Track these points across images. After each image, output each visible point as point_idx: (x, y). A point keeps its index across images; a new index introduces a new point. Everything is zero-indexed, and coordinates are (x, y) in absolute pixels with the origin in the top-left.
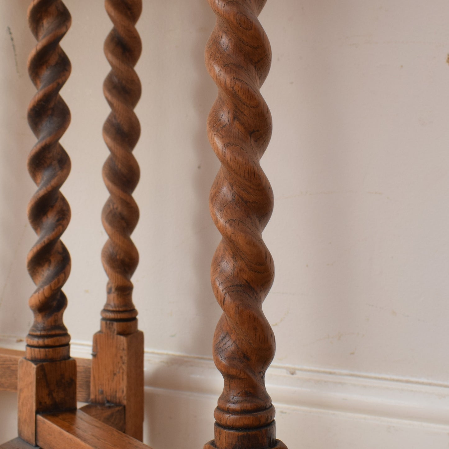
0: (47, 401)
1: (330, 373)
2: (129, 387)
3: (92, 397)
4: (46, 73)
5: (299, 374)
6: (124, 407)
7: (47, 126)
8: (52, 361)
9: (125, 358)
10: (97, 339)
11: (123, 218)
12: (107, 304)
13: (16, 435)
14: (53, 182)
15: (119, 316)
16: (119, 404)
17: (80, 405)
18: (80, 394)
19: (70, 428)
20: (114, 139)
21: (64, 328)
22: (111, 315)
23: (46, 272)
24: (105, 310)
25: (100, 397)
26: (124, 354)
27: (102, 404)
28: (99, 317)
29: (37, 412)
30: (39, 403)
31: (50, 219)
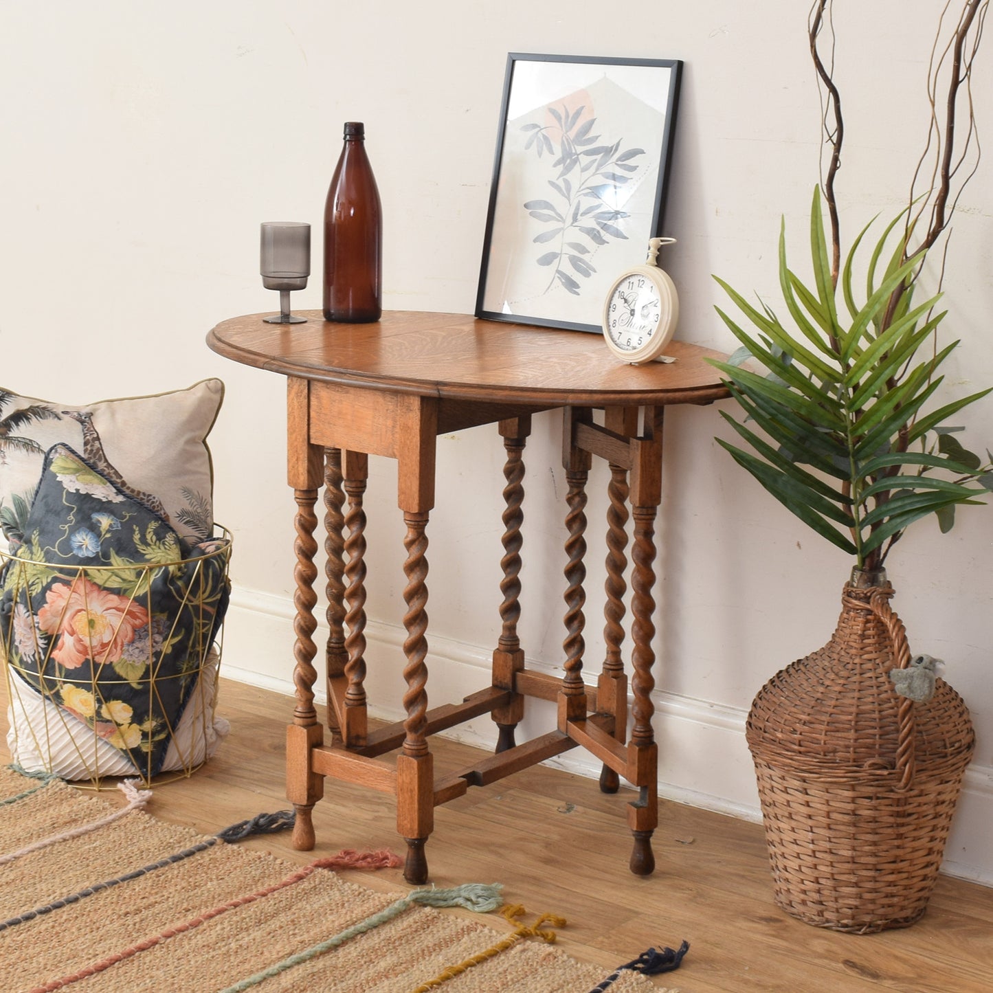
0: (572, 714)
1: (733, 709)
2: (618, 707)
3: (597, 710)
4: (575, 553)
5: (715, 707)
6: (614, 718)
7: (576, 577)
8: (575, 695)
9: (615, 691)
10: (601, 678)
11: (616, 613)
12: (606, 660)
13: (556, 729)
14: (577, 608)
15: (612, 667)
16: (611, 716)
17: (589, 714)
18: (589, 706)
19: (583, 728)
20: (612, 569)
21: (581, 679)
22: (608, 667)
23: (573, 650)
24: (605, 663)
25: (601, 711)
26: (615, 688)
27: (602, 715)
28: (602, 666)
29: (568, 719)
30: (568, 715)
31: (575, 624)
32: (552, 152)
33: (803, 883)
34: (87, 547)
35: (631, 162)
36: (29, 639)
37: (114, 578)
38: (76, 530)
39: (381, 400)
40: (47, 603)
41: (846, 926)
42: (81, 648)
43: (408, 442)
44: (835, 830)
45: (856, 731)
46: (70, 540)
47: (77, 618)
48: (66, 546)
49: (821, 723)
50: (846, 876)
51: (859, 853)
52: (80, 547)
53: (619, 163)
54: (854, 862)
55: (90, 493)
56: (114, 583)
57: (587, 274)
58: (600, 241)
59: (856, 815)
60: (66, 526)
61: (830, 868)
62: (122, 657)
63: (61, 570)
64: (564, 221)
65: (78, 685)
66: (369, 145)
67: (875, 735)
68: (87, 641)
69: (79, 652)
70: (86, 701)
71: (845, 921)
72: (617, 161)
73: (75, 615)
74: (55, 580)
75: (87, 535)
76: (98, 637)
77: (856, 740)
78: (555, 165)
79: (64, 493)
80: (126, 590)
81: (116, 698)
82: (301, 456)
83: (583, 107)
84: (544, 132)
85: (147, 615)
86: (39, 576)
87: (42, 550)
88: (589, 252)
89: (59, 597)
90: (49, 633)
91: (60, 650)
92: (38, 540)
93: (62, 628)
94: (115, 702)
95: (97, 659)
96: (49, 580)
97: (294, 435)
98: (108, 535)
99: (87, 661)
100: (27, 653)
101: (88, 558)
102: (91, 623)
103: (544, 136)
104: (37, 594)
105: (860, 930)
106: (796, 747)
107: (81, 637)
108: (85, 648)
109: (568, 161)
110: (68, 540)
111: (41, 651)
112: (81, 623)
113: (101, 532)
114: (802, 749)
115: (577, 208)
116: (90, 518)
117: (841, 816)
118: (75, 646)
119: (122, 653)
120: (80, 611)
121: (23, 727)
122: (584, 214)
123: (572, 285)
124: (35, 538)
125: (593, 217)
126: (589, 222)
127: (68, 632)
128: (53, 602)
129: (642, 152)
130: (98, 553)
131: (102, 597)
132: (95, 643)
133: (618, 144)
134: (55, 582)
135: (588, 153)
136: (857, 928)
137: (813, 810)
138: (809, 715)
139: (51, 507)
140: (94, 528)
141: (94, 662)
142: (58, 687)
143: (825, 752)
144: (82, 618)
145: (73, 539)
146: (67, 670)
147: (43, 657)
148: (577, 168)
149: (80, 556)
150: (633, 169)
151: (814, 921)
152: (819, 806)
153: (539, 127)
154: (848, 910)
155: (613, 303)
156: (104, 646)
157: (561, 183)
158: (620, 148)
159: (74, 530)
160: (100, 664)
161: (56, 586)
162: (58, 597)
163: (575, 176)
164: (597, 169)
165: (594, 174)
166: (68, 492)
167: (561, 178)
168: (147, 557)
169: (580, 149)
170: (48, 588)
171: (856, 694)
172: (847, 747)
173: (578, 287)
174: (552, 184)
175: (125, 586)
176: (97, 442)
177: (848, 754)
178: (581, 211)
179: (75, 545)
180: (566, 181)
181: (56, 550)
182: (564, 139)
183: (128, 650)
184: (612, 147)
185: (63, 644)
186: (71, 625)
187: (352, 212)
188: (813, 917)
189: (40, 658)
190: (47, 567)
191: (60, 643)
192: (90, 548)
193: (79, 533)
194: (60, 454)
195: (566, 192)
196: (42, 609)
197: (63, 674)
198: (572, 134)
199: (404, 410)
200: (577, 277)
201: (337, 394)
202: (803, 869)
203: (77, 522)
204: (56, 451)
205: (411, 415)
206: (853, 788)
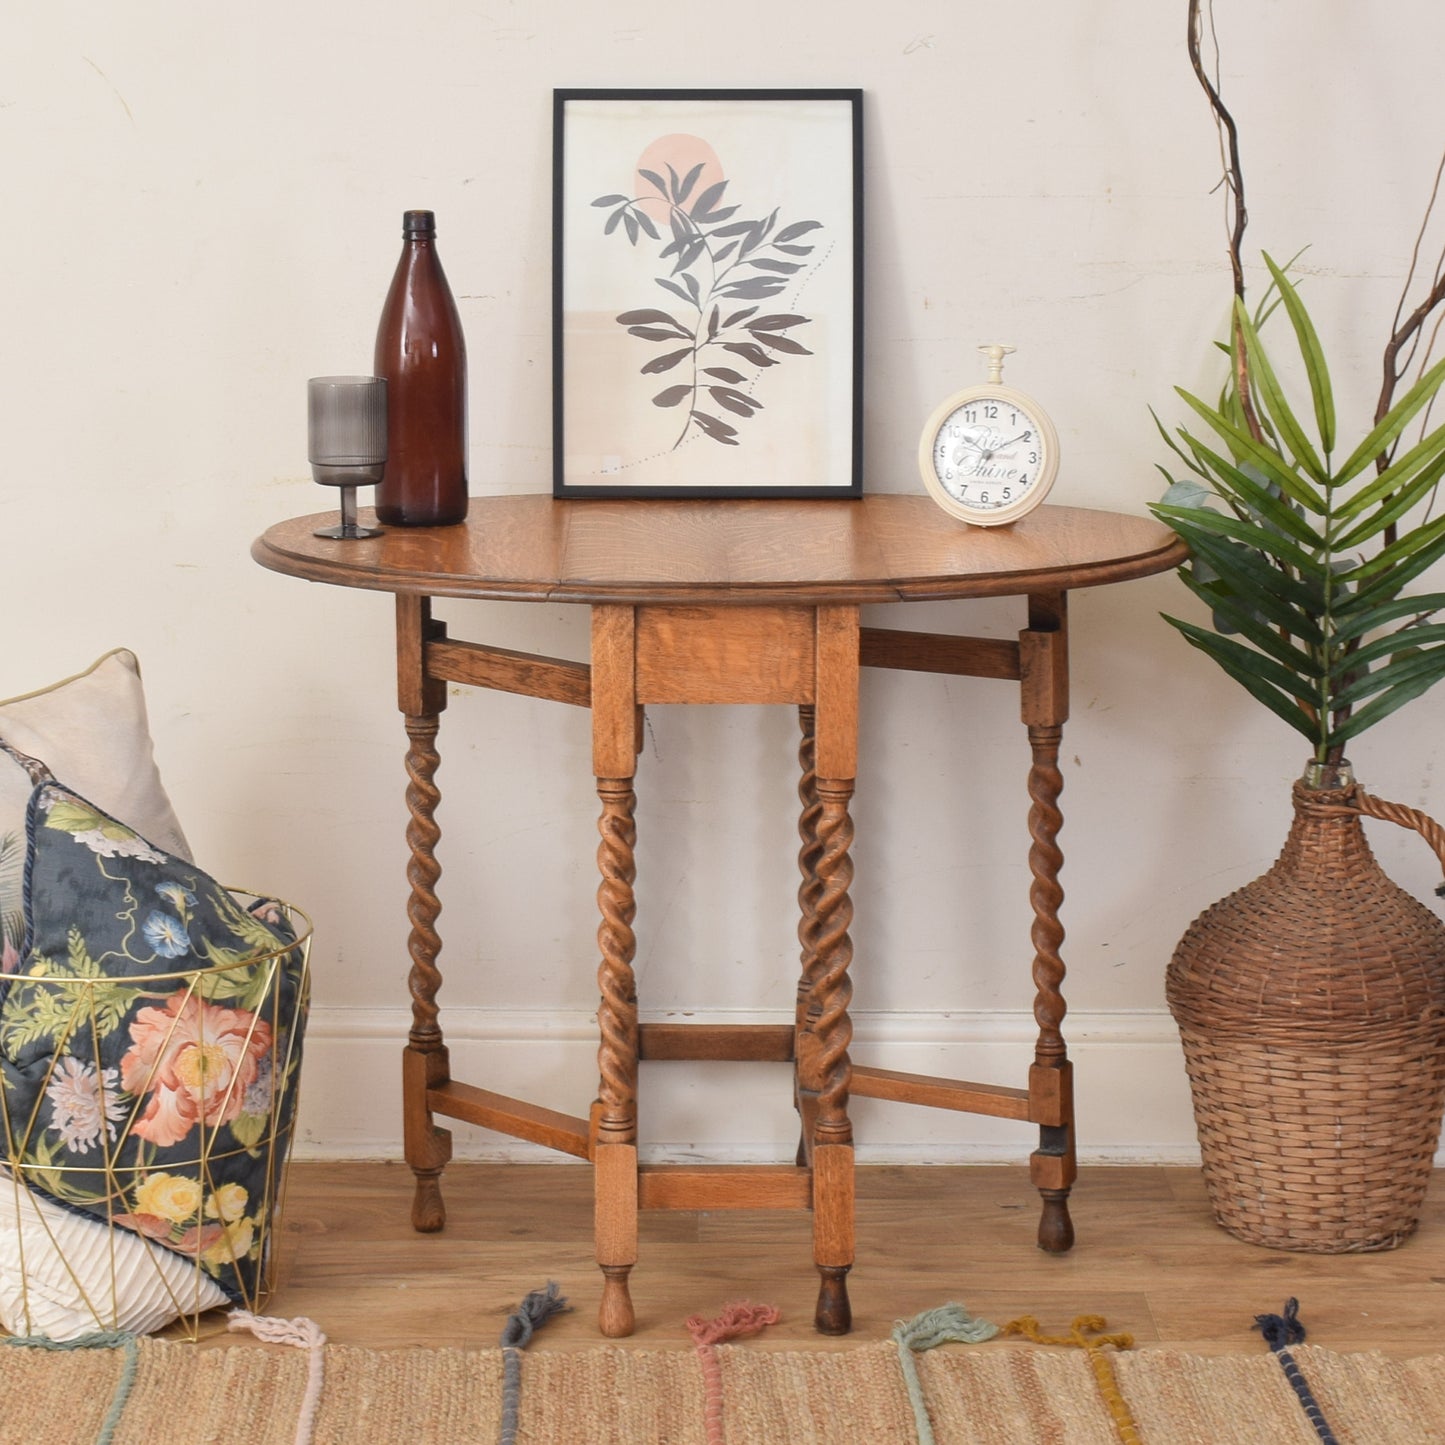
32: (654, 234)
33: (1317, 1199)
34: (172, 942)
35: (800, 241)
36: (89, 1112)
37: (223, 982)
38: (145, 918)
39: (778, 620)
40: (133, 1043)
41: (1376, 1242)
42: (186, 1107)
43: (837, 676)
44: (1374, 1113)
45: (1401, 972)
46: (144, 933)
47: (182, 1058)
48: (141, 945)
49: (1354, 972)
50: (1381, 1173)
51: (1398, 1138)
52: (162, 942)
53: (780, 244)
54: (1392, 1153)
55: (133, 854)
56: (225, 992)
57: (746, 412)
58: (763, 361)
59: (1402, 1086)
60: (128, 914)
61: (1362, 1168)
62: (244, 1109)
63: (146, 986)
64: (693, 337)
65: (172, 1172)
66: (441, 245)
67: (1421, 974)
68: (197, 1094)
69: (184, 1114)
70: (183, 1195)
71: (1374, 1236)
72: (776, 240)
73: (179, 1053)
74: (140, 1003)
75: (164, 922)
76: (211, 1084)
77: (1404, 985)
78: (664, 255)
79: (99, 861)
80: (242, 999)
81: (229, 1181)
82: (622, 727)
83: (700, 166)
84: (635, 205)
85: (270, 1034)
86: (108, 1002)
87: (94, 959)
88: (745, 380)
89: (153, 1031)
90: (135, 1094)
91: (150, 1119)
92: (85, 945)
93: (156, 1080)
94: (227, 1186)
95: (210, 1120)
96: (129, 1005)
97: (608, 695)
98: (190, 917)
99: (196, 1126)
100: (82, 1138)
101: (180, 957)
102: (204, 1063)
103: (636, 212)
104: (111, 1032)
105: (1391, 1244)
106: (1329, 1013)
107: (187, 1088)
108: (193, 1104)
109: (687, 247)
110: (140, 936)
111: (112, 1127)
112: (187, 1067)
113: (179, 913)
114: (1340, 1013)
115: (715, 315)
116: (156, 895)
117: (1385, 1092)
118: (177, 1105)
119: (243, 1104)
120: (184, 1046)
121: (47, 1268)
122: (727, 324)
123: (720, 432)
124: (75, 941)
125: (746, 327)
126: (739, 334)
127: (167, 1085)
128: (144, 1040)
129: (816, 225)
130: (188, 946)
131: (212, 1017)
132: (208, 1095)
133: (773, 217)
134: (140, 1008)
135: (719, 233)
136: (1387, 1241)
137: (1346, 1093)
138: (1332, 965)
139: (86, 888)
140: (167, 909)
141: (205, 1126)
142: (135, 1182)
143: (1371, 1010)
144: (191, 1056)
145: (148, 931)
146: (160, 1149)
147: (114, 1138)
148: (704, 257)
149: (168, 956)
150: (806, 251)
151: (1331, 1247)
152: (1356, 1086)
153: (625, 199)
154: (1377, 1220)
155: (940, 444)
156: (220, 1095)
157: (678, 280)
158: (777, 222)
159: (142, 918)
160: (213, 1128)
161: (144, 1013)
162: (150, 1029)
163: (702, 269)
164: (741, 255)
165: (736, 264)
166: (103, 858)
167: (678, 274)
168: (248, 940)
169: (705, 228)
170: (130, 1018)
171: (1375, 927)
172: (1398, 996)
173: (734, 433)
174: (662, 282)
175: (239, 992)
176: (47, 775)
177: (1401, 1006)
178: (722, 320)
179: (154, 941)
180: (687, 278)
181: (127, 954)
182: (674, 214)
183: (250, 1097)
184: (764, 221)
185: (157, 1106)
186: (172, 1073)
187: (435, 350)
188: (1330, 1242)
189: (109, 1140)
190: (119, 984)
191: (150, 1106)
192: (176, 941)
193: (151, 920)
194: (56, 799)
195: (692, 292)
196: (128, 1054)
197: (151, 1159)
198: (687, 206)
199: (829, 630)
200: (729, 418)
201: (690, 621)
202: (1319, 1180)
203: (142, 904)
204: (48, 796)
205: (842, 635)
206: (1402, 1051)
